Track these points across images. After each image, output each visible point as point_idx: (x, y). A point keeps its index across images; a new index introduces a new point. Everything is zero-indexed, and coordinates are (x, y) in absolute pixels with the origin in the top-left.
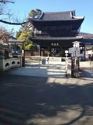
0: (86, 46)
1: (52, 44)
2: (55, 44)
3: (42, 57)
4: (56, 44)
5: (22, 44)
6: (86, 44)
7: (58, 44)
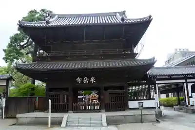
0: (157, 82)
1: (79, 79)
2: (86, 80)
4: (89, 78)
5: (5, 84)
6: (158, 77)
7: (93, 80)
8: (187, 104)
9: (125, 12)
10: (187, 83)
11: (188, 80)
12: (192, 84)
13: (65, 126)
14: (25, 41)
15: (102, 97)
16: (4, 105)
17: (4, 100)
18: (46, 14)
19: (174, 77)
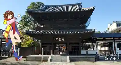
0: (97, 41)
1: (57, 39)
2: (60, 39)
3: (43, 56)
4: (62, 38)
6: (98, 39)
7: (63, 39)
8: (114, 53)
9: (81, 3)
10: (114, 42)
11: (115, 41)
12: (117, 43)
13: (49, 61)
14: (29, 19)
15: (68, 48)
16: (19, 51)
17: (19, 49)
18: (40, 4)
19: (107, 39)
